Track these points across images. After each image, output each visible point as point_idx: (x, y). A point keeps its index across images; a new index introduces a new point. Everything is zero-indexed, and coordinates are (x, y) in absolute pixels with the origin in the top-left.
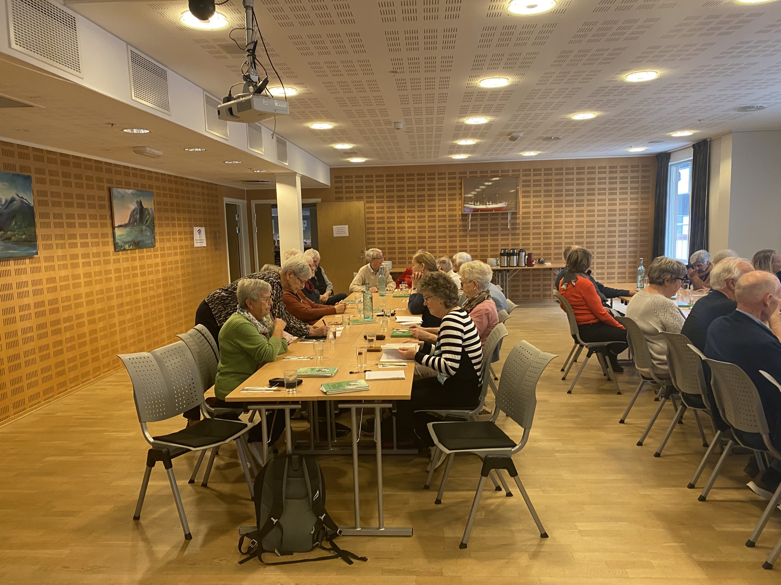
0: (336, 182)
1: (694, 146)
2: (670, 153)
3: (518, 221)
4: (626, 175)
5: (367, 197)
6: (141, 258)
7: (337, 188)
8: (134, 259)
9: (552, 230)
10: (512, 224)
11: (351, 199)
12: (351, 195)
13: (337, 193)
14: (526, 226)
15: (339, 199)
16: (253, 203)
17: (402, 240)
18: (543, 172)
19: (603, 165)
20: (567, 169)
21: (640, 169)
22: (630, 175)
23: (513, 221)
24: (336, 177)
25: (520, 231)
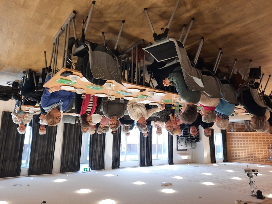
1: (216, 162)
2: (224, 162)
3: (267, 146)
4: (236, 158)
9: (256, 143)
10: (269, 145)
14: (264, 145)
18: (261, 161)
19: (242, 161)
20: (253, 161)
21: (232, 159)
22: (235, 157)
23: (269, 146)
25: (266, 143)
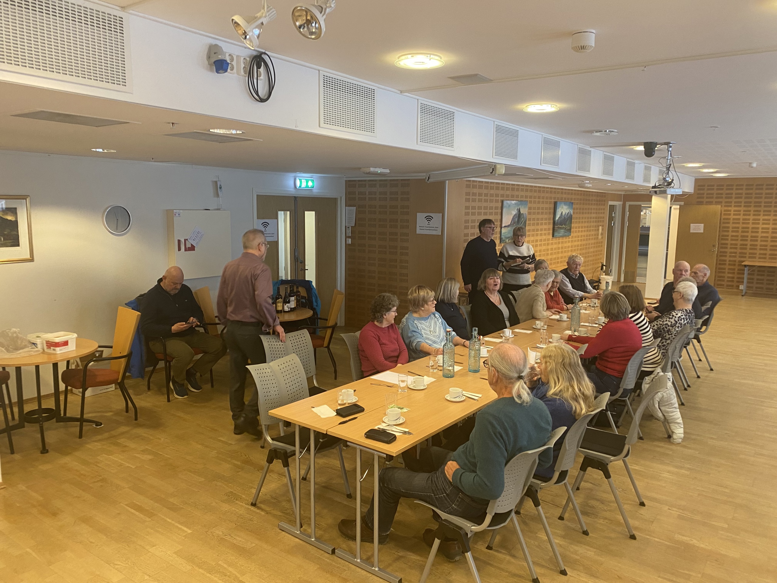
0: (699, 189)
5: (726, 202)
6: (562, 242)
7: (698, 194)
8: (559, 243)
11: (710, 203)
12: (711, 200)
13: (698, 198)
15: (700, 203)
16: (628, 204)
17: (754, 238)
24: (699, 186)
